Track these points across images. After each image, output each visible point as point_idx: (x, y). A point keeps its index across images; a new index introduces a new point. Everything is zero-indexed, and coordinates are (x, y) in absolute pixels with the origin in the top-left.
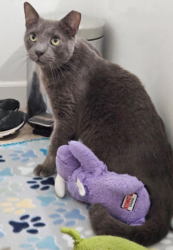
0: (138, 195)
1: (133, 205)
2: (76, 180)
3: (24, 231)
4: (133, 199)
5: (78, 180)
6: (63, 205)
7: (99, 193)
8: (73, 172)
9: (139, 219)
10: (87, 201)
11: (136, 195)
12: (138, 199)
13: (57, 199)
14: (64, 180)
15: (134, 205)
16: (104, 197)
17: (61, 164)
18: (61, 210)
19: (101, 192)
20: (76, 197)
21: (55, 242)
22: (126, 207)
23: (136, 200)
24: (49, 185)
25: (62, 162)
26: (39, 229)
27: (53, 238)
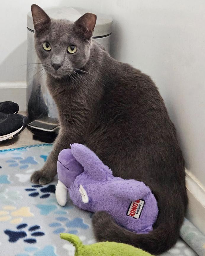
0: (146, 201)
1: (139, 213)
2: (79, 186)
3: (21, 241)
4: (140, 206)
5: (81, 186)
6: (65, 213)
7: (104, 199)
8: (75, 177)
9: (146, 227)
10: (91, 209)
11: (143, 202)
12: (145, 206)
13: (58, 207)
14: (65, 187)
15: (141, 212)
16: (109, 204)
17: (62, 169)
18: (62, 219)
19: (106, 199)
20: (78, 205)
21: (55, 252)
22: (132, 215)
23: (143, 206)
24: (49, 193)
25: (64, 167)
26: (37, 238)
27: (52, 248)
